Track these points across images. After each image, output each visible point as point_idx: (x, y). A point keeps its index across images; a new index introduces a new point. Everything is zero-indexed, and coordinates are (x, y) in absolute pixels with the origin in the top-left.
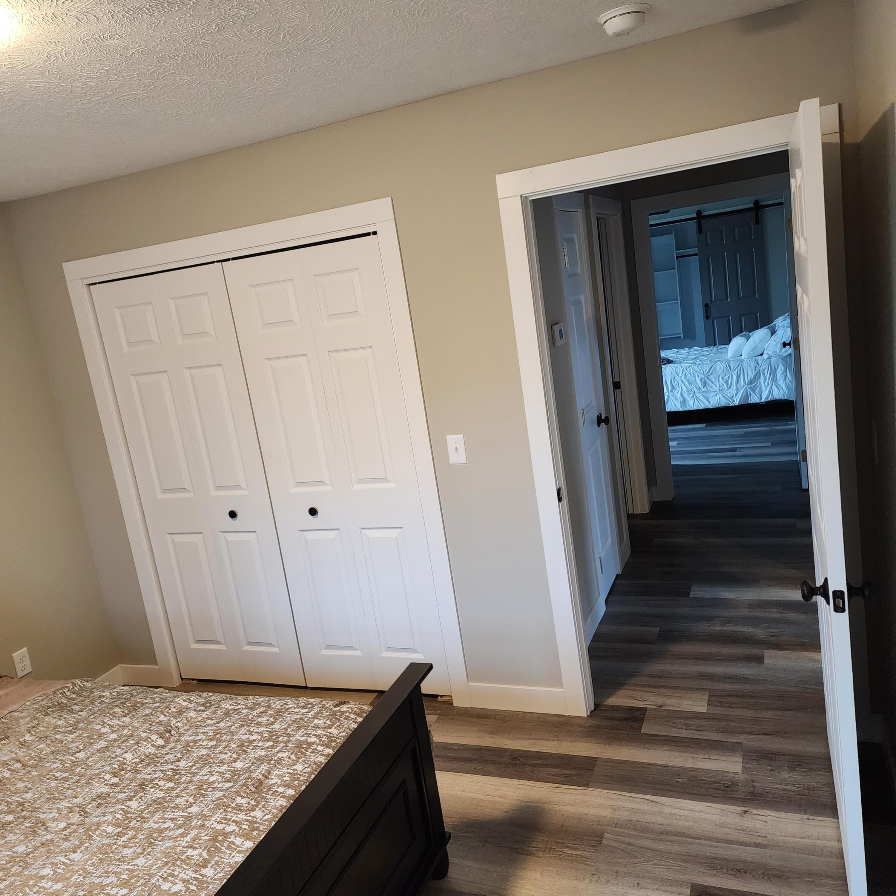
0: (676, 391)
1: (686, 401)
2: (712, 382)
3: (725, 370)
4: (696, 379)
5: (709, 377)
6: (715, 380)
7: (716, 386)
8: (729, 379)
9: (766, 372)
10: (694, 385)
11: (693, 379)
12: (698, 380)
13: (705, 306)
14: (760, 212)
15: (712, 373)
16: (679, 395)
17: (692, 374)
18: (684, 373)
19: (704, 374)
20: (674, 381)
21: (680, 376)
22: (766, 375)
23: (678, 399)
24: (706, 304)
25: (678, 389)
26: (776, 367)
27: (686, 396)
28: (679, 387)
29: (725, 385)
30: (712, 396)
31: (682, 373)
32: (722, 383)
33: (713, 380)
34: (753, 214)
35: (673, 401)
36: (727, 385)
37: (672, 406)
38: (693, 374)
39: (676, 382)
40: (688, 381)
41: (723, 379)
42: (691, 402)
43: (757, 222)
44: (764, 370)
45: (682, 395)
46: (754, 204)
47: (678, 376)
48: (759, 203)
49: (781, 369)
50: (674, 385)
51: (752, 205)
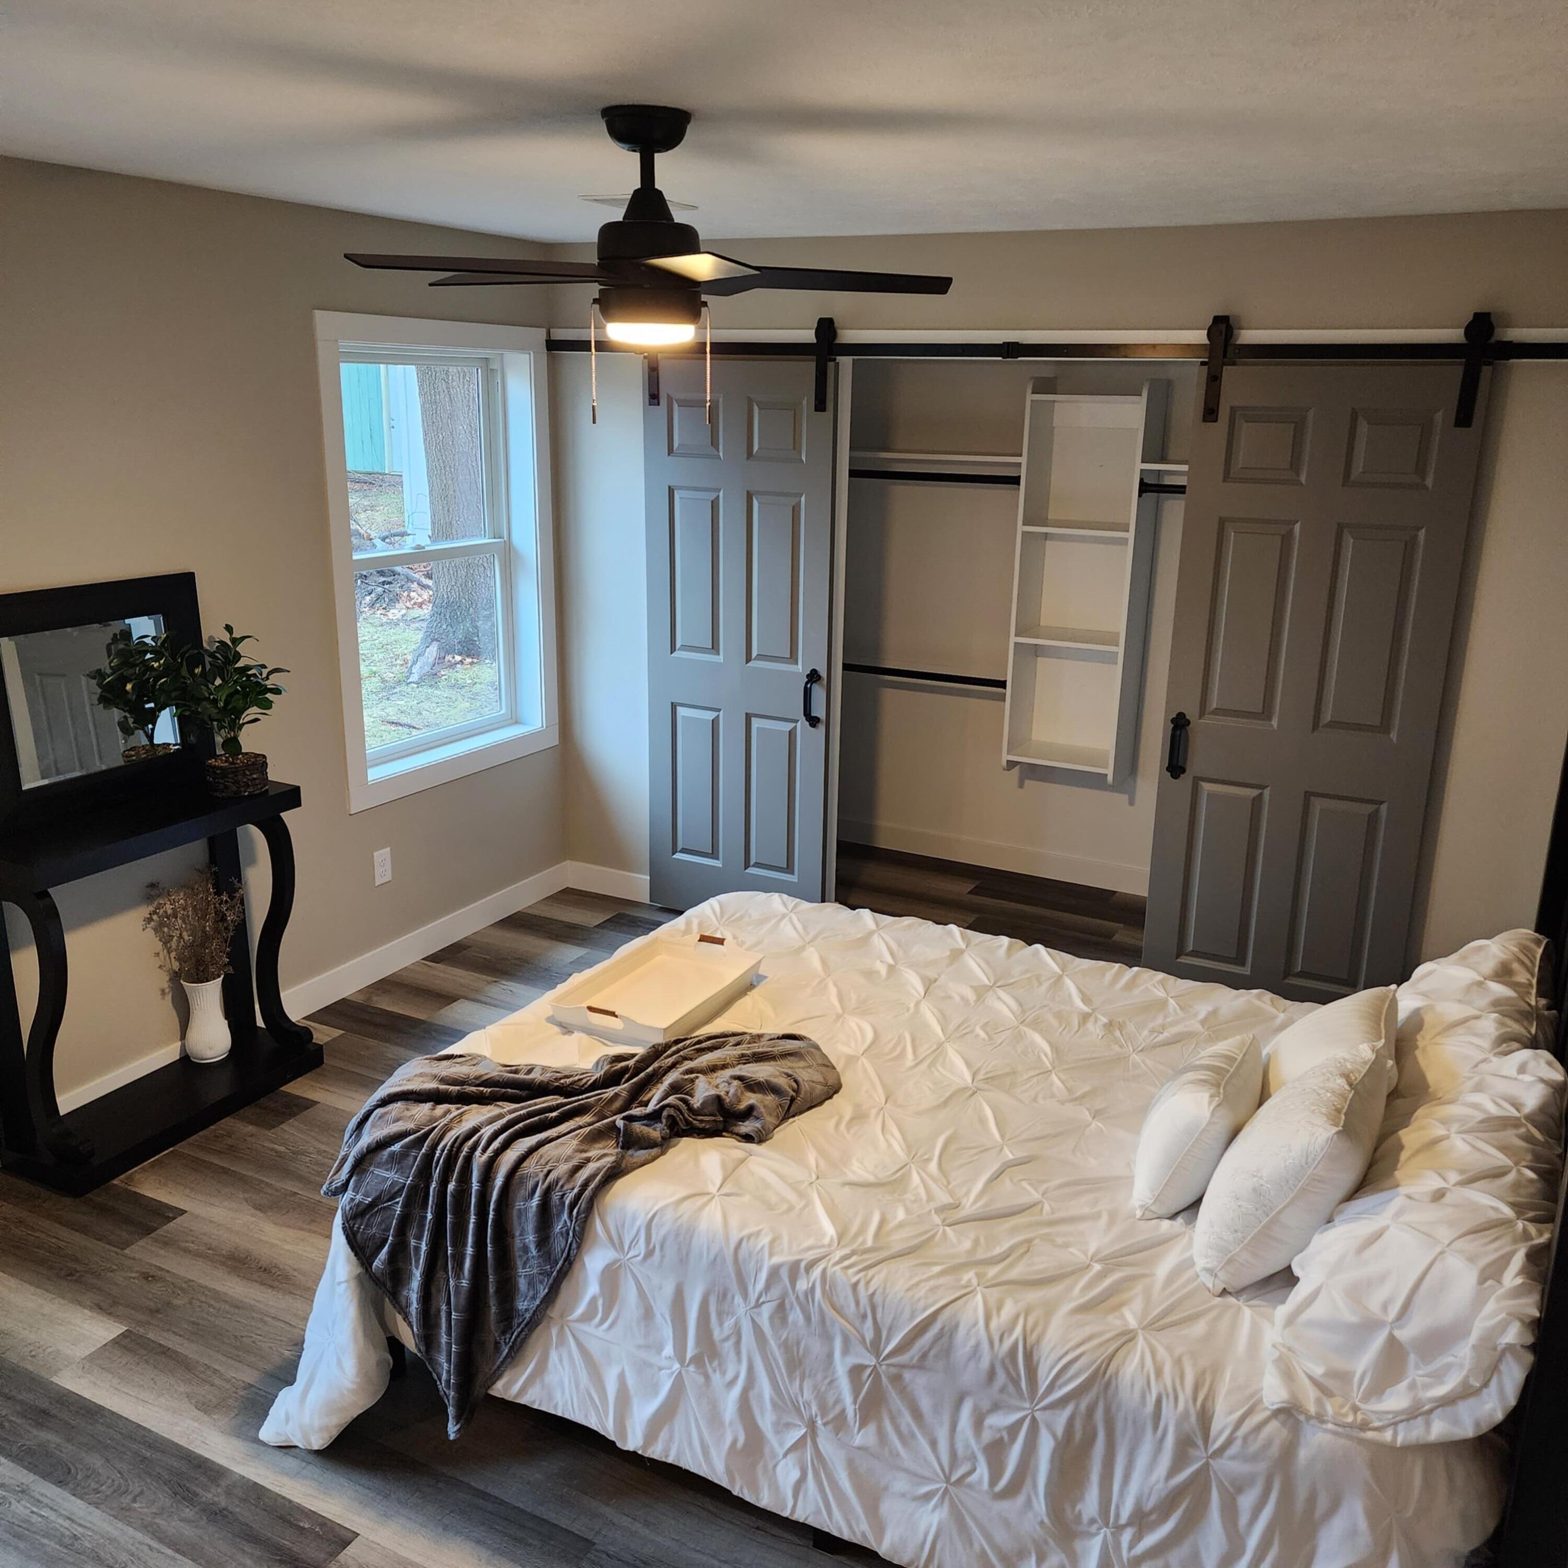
0: (723, 1373)
1: (767, 1450)
2: (917, 1415)
3: (1001, 1377)
4: (830, 1355)
5: (907, 1375)
6: (936, 1409)
7: (933, 1444)
8: (1013, 1439)
9: (1246, 1502)
10: (815, 1388)
11: (817, 1347)
12: (841, 1368)
13: (1172, 721)
14: (1486, 371)
15: (924, 1356)
16: (730, 1402)
17: (815, 1318)
18: (775, 1292)
19: (875, 1347)
20: (720, 1314)
21: (753, 1298)
22: (1243, 1520)
23: (722, 1424)
24: (1181, 716)
25: (736, 1368)
26: (1322, 1504)
27: (766, 1421)
28: (739, 1360)
29: (982, 1471)
30: (903, 1495)
31: (767, 1287)
32: (967, 1446)
33: (925, 1404)
34: (1454, 371)
35: (696, 1420)
36: (996, 1473)
37: (690, 1444)
38: (823, 1320)
39: (729, 1323)
40: (786, 1347)
41: (978, 1423)
42: (787, 1473)
43: (1464, 417)
44: (1240, 1490)
45: (745, 1408)
46: (1468, 330)
47: (745, 1296)
48: (1491, 329)
49: (1353, 1533)
50: (717, 1334)
51: (1454, 335)
